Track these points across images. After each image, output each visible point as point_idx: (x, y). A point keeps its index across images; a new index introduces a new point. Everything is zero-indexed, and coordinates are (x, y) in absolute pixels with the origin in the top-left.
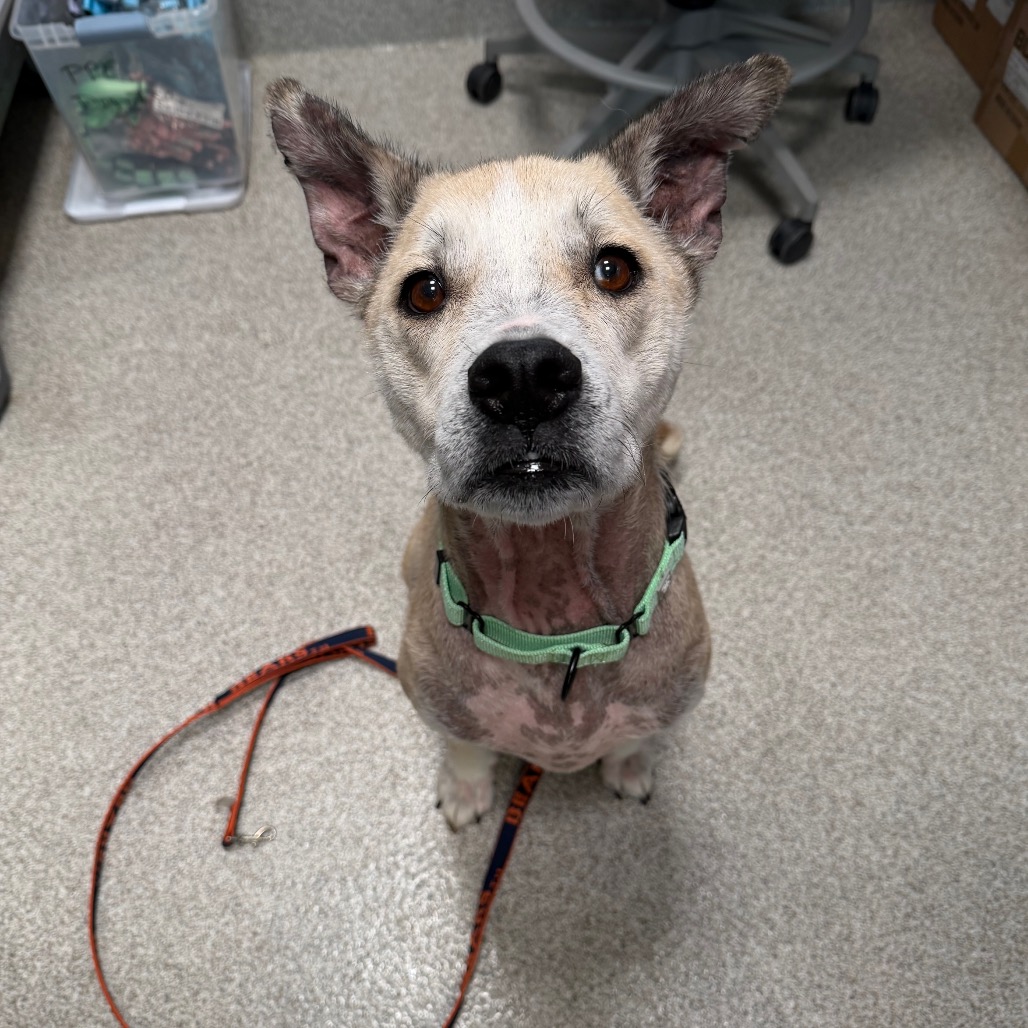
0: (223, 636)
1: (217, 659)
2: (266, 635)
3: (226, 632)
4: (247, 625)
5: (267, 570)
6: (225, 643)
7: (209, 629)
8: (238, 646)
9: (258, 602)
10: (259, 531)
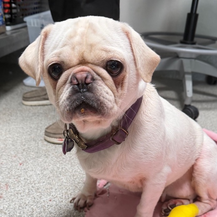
0: (33, 185)
1: (27, 191)
2: (52, 188)
3: (35, 184)
4: (44, 184)
5: (60, 170)
6: (32, 187)
7: (29, 181)
8: (38, 189)
9: (52, 178)
10: (62, 159)
